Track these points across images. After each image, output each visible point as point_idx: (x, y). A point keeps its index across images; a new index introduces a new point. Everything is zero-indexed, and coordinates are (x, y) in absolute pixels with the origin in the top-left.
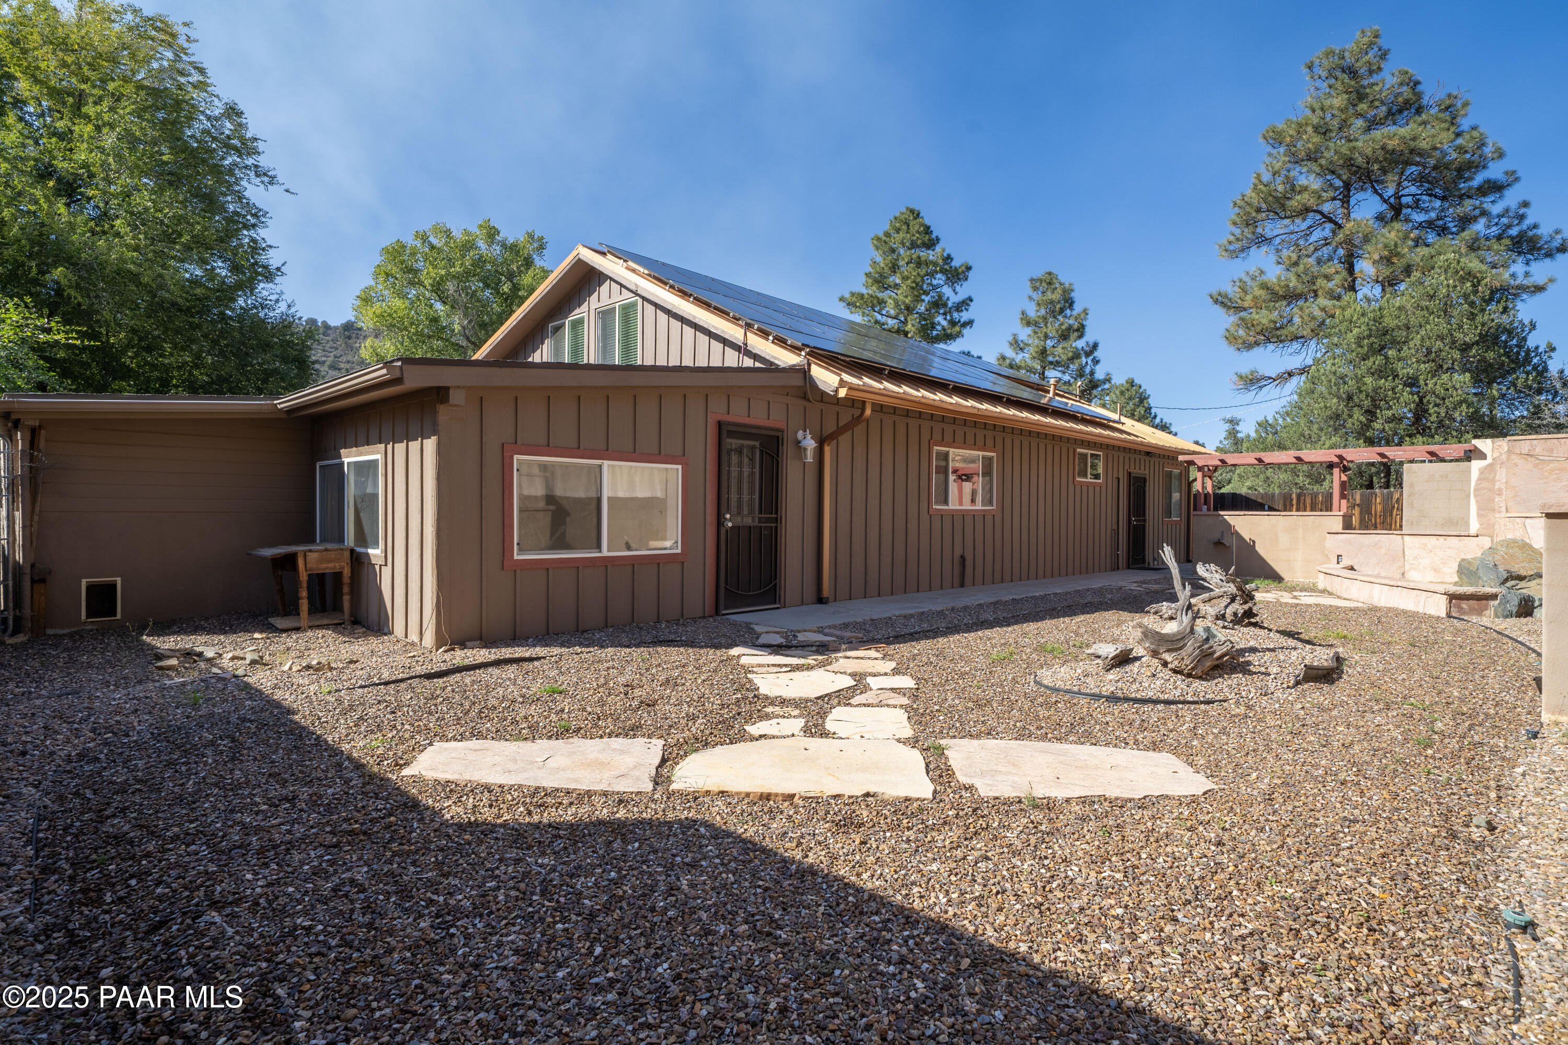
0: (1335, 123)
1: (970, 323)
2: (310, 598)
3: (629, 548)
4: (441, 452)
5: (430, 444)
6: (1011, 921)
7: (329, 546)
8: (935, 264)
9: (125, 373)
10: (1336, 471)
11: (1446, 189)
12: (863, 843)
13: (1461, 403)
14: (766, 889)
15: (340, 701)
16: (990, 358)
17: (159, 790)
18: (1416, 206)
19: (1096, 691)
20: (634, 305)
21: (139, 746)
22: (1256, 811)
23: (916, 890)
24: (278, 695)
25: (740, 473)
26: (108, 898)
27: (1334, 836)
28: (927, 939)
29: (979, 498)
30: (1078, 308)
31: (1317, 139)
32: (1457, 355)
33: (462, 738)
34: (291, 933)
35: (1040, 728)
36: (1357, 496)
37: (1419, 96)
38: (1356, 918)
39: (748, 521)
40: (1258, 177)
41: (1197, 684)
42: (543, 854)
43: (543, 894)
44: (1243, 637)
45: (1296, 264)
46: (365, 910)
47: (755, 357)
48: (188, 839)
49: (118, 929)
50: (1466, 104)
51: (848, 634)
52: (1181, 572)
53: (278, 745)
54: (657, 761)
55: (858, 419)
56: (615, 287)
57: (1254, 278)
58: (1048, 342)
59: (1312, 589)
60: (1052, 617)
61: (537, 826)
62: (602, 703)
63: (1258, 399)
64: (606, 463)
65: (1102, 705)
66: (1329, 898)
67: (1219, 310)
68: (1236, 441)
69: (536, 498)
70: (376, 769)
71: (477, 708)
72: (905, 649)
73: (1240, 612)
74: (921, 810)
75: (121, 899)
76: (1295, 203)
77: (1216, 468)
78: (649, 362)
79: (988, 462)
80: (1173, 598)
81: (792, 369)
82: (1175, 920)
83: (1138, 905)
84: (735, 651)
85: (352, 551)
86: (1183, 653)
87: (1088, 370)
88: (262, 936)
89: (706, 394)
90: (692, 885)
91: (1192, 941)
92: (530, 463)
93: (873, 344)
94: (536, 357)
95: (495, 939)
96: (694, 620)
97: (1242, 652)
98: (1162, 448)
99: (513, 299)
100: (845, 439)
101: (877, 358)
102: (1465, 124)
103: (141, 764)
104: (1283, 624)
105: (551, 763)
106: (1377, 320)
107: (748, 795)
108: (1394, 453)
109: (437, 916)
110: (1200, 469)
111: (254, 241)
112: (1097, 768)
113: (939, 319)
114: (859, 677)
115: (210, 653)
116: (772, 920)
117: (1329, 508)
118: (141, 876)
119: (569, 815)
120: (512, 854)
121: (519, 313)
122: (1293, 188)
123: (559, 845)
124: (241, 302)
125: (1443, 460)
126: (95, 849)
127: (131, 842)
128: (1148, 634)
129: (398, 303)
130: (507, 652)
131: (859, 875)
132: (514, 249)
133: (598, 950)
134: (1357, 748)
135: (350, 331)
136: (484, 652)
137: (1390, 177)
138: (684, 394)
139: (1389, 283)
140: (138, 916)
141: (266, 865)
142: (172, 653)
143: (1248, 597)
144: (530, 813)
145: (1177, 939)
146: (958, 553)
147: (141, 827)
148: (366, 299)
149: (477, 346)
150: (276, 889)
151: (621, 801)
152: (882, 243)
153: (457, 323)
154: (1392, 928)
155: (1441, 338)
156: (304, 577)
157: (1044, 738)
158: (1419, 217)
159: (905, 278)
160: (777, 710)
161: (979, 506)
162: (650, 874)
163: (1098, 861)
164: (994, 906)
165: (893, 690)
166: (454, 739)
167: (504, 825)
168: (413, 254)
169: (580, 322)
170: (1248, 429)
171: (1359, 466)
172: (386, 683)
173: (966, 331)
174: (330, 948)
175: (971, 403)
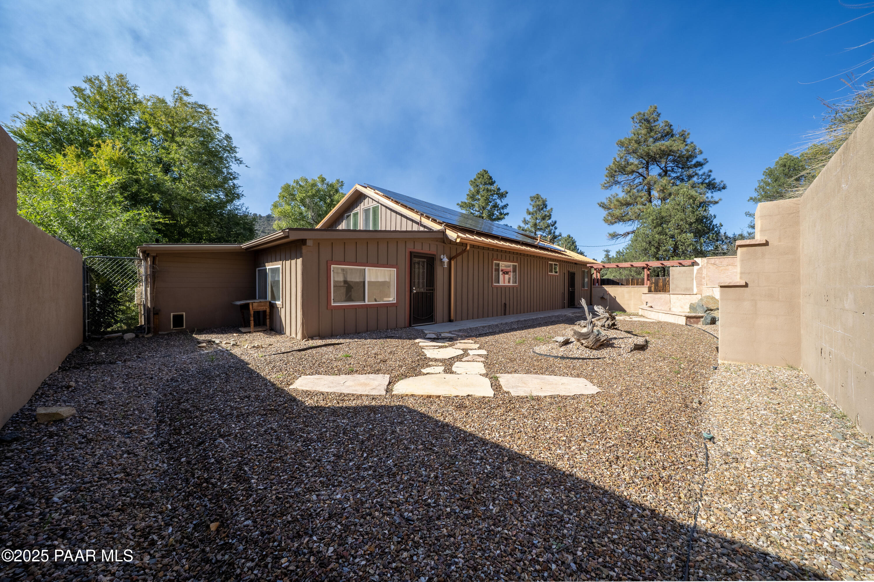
0: (643, 139)
1: (507, 214)
2: (254, 320)
3: (376, 301)
4: (304, 264)
5: (299, 261)
6: (523, 443)
7: (261, 300)
8: (494, 191)
9: (186, 235)
10: (645, 270)
11: (683, 165)
12: (467, 414)
13: (690, 244)
14: (429, 432)
15: (266, 360)
16: (515, 227)
17: (200, 393)
18: (673, 170)
19: (556, 355)
20: (378, 206)
21: (192, 376)
22: (616, 399)
23: (487, 431)
24: (243, 357)
25: (419, 272)
26: (183, 432)
27: (644, 408)
28: (491, 450)
29: (511, 281)
30: (549, 208)
31: (636, 145)
32: (687, 226)
33: (312, 374)
34: (249, 447)
35: (535, 369)
36: (653, 279)
37: (672, 130)
38: (651, 438)
39: (422, 290)
40: (615, 159)
41: (594, 352)
42: (344, 419)
43: (344, 434)
44: (612, 334)
45: (630, 192)
46: (277, 439)
47: (425, 227)
48: (211, 411)
49: (187, 444)
50: (689, 134)
51: (461, 334)
52: (588, 309)
53: (243, 377)
54: (387, 383)
55: (465, 250)
56: (370, 200)
57: (614, 197)
58: (537, 221)
59: (637, 315)
60: (539, 327)
61: (341, 408)
62: (366, 361)
63: (617, 242)
64: (367, 268)
65: (559, 360)
66: (642, 431)
67: (601, 209)
68: (609, 259)
69: (340, 282)
70: (280, 386)
71: (318, 363)
72: (483, 339)
73: (611, 324)
74: (489, 401)
75: (187, 433)
76: (628, 169)
77: (601, 269)
78: (383, 229)
79: (514, 267)
80: (585, 319)
81: (439, 231)
82: (585, 441)
83: (571, 436)
84: (417, 341)
85: (270, 302)
86: (589, 340)
87: (552, 231)
88: (239, 448)
89: (405, 241)
90: (401, 430)
91: (591, 449)
92: (338, 268)
93: (470, 222)
94: (340, 227)
95: (326, 450)
96: (401, 328)
97: (611, 339)
98: (581, 262)
99: (331, 205)
100: (459, 258)
101: (472, 227)
102: (689, 141)
103: (193, 383)
104: (626, 328)
105: (346, 384)
106: (660, 213)
107: (422, 396)
108: (667, 263)
109: (304, 442)
110: (595, 269)
111: (234, 184)
112: (556, 384)
113: (496, 212)
114: (465, 350)
115: (217, 341)
116: (432, 444)
117: (643, 284)
118: (194, 425)
119: (353, 404)
120: (332, 418)
121: (334, 210)
122: (628, 164)
123: (350, 415)
124: (229, 208)
125: (684, 266)
126: (178, 414)
127: (190, 412)
128: (576, 333)
129: (288, 207)
130: (329, 341)
131: (465, 426)
132: (332, 186)
133: (365, 455)
134: (653, 375)
135: (269, 218)
136: (320, 341)
137: (663, 160)
138: (397, 241)
139: (664, 199)
140: (194, 439)
141: (240, 422)
142: (204, 341)
143: (613, 318)
144: (338, 403)
145: (586, 448)
146: (503, 302)
147: (194, 406)
148: (275, 206)
149: (317, 223)
150: (244, 431)
151: (373, 399)
152: (474, 183)
153: (310, 215)
154: (664, 441)
155: (682, 220)
156: (252, 312)
157: (536, 373)
158: (674, 175)
159: (482, 196)
160: (434, 363)
161: (511, 284)
162: (385, 426)
163: (556, 420)
164: (517, 437)
165: (478, 355)
166: (309, 374)
167: (329, 407)
168: (293, 188)
169: (357, 213)
170: (613, 254)
171: (654, 268)
172: (283, 353)
173: (506, 217)
174: (264, 453)
175: (508, 244)
